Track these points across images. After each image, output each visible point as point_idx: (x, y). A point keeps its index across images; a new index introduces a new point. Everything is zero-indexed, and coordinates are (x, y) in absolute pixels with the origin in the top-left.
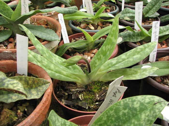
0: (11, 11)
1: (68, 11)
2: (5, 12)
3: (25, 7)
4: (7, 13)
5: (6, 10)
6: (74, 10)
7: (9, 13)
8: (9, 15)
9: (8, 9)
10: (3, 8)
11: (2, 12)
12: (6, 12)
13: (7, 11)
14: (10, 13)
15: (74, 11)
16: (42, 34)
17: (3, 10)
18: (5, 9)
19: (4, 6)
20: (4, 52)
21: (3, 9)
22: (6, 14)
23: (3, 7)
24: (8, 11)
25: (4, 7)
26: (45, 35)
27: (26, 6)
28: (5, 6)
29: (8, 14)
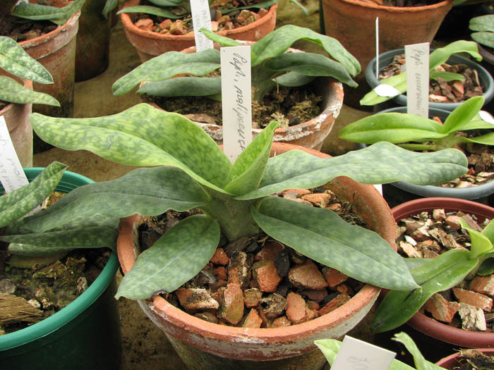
0: (216, 154)
1: (439, 172)
2: (196, 156)
3: (238, 114)
4: (205, 160)
5: (199, 150)
6: (458, 167)
7: (210, 162)
8: (210, 167)
9: (206, 147)
10: (190, 144)
11: (188, 157)
12: (199, 159)
13: (203, 155)
14: (214, 162)
15: (458, 170)
16: (354, 258)
17: (191, 150)
18: (195, 146)
19: (194, 138)
20: (238, 340)
21: (189, 148)
22: (200, 165)
23: (190, 140)
24: (207, 154)
25: (193, 140)
26: (366, 263)
27: (243, 114)
28: (198, 138)
29: (205, 165)
